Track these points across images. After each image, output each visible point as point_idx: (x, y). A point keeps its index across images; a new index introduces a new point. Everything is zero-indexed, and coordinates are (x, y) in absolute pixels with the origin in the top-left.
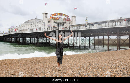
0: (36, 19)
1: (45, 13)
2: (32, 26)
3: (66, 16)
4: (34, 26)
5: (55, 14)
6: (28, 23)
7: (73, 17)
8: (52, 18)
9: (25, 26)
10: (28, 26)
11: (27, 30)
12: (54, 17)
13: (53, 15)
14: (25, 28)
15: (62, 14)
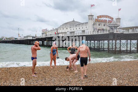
0: (74, 21)
1: (91, 15)
2: (72, 29)
3: (110, 18)
4: (75, 28)
5: (101, 16)
6: (67, 26)
7: (118, 19)
8: (97, 20)
9: (63, 29)
10: (67, 29)
11: (65, 33)
12: (99, 19)
13: (98, 17)
14: (63, 31)
15: (107, 16)
